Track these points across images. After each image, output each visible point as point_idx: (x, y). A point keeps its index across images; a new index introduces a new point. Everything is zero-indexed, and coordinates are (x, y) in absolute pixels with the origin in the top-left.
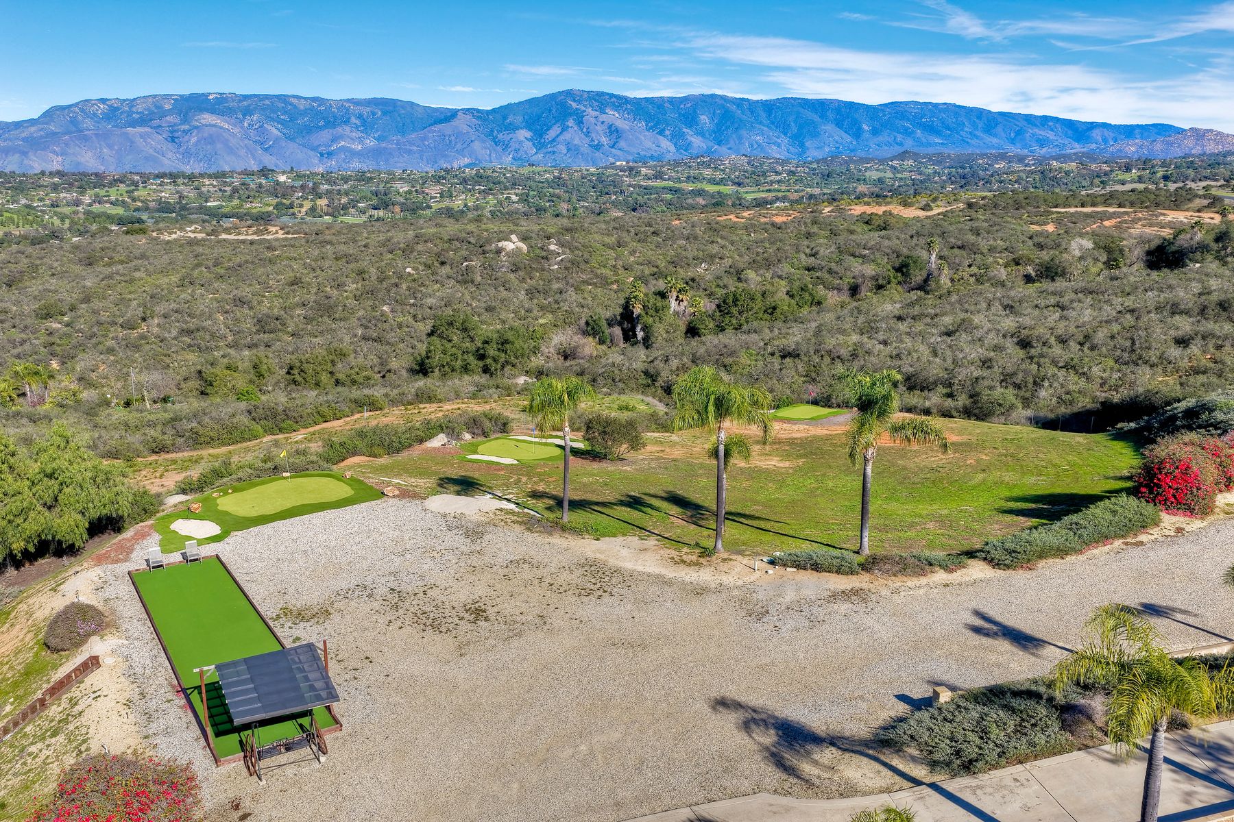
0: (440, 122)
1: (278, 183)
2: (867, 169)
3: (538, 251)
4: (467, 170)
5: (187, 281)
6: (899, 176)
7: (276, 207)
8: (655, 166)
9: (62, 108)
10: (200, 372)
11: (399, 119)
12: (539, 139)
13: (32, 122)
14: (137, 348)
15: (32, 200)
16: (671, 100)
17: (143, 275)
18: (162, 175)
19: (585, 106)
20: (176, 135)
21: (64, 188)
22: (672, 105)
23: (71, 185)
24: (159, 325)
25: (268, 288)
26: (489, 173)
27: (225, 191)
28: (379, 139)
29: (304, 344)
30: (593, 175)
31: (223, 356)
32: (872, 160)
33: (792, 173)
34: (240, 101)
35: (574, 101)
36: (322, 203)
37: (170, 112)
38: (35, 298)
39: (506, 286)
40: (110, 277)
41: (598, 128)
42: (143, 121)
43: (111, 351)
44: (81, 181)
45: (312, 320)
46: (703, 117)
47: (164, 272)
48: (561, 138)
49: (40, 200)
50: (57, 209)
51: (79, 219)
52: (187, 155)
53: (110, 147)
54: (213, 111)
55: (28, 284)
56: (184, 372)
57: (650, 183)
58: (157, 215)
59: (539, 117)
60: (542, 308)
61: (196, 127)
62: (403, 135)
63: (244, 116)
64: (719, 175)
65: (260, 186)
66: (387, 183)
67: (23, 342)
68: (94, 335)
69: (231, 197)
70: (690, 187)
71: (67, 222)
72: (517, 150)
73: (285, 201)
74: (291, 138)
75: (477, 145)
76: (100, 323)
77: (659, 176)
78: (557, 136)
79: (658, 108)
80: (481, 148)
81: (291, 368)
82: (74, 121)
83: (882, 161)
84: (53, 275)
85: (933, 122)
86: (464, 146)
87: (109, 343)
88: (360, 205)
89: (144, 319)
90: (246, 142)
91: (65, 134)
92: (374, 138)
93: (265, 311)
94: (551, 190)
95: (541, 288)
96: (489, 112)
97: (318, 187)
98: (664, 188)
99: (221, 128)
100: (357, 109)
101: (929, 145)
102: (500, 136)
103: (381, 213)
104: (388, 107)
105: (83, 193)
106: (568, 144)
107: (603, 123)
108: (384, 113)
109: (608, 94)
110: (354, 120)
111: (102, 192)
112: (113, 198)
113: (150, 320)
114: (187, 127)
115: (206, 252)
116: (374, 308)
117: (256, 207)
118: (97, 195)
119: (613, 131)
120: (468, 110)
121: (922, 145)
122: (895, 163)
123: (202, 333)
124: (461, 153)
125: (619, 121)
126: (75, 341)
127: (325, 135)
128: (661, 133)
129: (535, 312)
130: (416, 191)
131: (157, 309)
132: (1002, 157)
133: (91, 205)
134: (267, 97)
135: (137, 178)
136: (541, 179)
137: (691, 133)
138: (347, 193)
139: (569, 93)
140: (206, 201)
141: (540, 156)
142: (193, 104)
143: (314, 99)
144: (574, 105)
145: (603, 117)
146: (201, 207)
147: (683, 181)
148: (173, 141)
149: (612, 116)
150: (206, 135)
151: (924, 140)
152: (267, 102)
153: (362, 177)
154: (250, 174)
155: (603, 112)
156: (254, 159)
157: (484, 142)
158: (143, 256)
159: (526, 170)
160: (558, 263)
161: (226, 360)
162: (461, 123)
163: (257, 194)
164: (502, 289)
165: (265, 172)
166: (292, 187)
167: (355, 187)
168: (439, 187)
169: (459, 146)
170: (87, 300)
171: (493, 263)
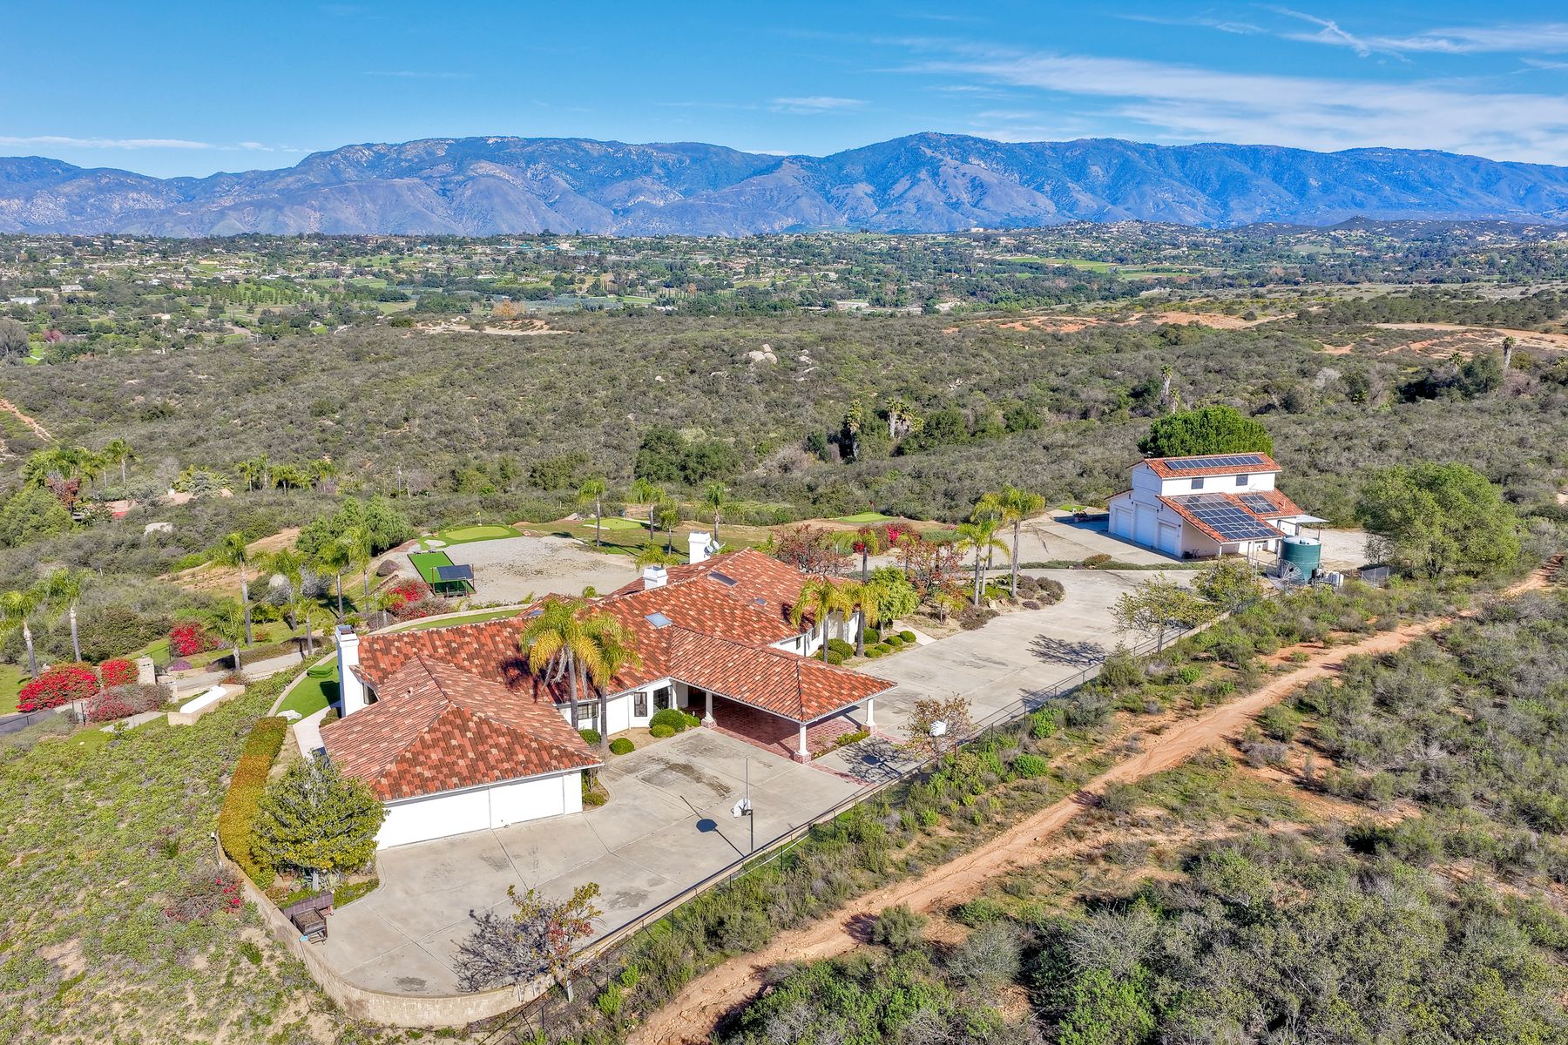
0: (761, 172)
1: (559, 252)
2: (1299, 240)
3: (788, 362)
4: (785, 237)
5: (447, 383)
6: (1339, 251)
7: (555, 282)
8: (1020, 234)
9: (323, 155)
10: (453, 472)
11: (711, 168)
12: (882, 197)
13: (289, 171)
14: (400, 447)
15: (289, 270)
16: (1054, 147)
17: (407, 374)
18: (429, 240)
19: (943, 154)
20: (448, 187)
21: (324, 256)
22: (1056, 152)
23: (331, 252)
24: (420, 426)
25: (523, 392)
26: (812, 240)
27: (499, 261)
28: (686, 193)
29: (550, 449)
30: (939, 245)
31: (476, 458)
32: (1309, 228)
33: (1196, 246)
34: (524, 146)
35: (930, 147)
36: (607, 278)
37: (442, 160)
38: (309, 394)
39: (748, 397)
40: (376, 375)
41: (958, 181)
42: (411, 171)
43: (376, 449)
44: (340, 246)
45: (560, 425)
46: (1095, 169)
47: (427, 371)
48: (911, 194)
49: (299, 270)
50: (316, 281)
51: (339, 293)
52: (460, 211)
53: (374, 201)
54: (492, 159)
55: (301, 379)
56: (439, 471)
57: (1008, 257)
58: (422, 290)
59: (884, 167)
60: (777, 421)
61: (472, 178)
62: (715, 187)
63: (528, 164)
64: (1099, 247)
65: (539, 255)
66: (685, 253)
67: (300, 438)
68: (362, 433)
69: (505, 269)
70: (1057, 263)
71: (327, 296)
72: (854, 209)
73: (564, 275)
74: (581, 192)
75: (804, 202)
76: (367, 422)
77: (1021, 248)
78: (905, 192)
79: (1037, 156)
80: (809, 206)
81: (534, 471)
82: (335, 171)
83: (1322, 231)
84: (323, 370)
85: (1408, 175)
86: (789, 203)
87: (376, 441)
88: (650, 282)
89: (406, 420)
90: (528, 195)
91: (325, 185)
92: (680, 192)
93: (518, 415)
94: (881, 265)
95: (779, 401)
96: (821, 161)
97: (604, 258)
98: (1024, 265)
99: (500, 179)
100: (662, 156)
101: (1400, 205)
102: (834, 191)
103: (673, 292)
104: (699, 153)
105: (343, 262)
106: (918, 202)
107: (964, 175)
108: (694, 161)
109: (973, 138)
110: (656, 170)
111: (364, 262)
112: (376, 269)
113: (411, 421)
114: (461, 178)
115: (469, 350)
116: (619, 416)
117: (531, 281)
118: (358, 265)
119: (977, 186)
120: (796, 157)
121: (1391, 206)
122: (1339, 233)
123: (458, 435)
124: (784, 211)
125: (985, 173)
126: (344, 438)
127: (620, 189)
128: (1039, 188)
129: (770, 425)
130: (718, 265)
131: (418, 410)
132: (1491, 225)
133: (351, 276)
134: (555, 141)
135: (402, 244)
136: (875, 250)
137: (1078, 188)
138: (636, 267)
139: (923, 138)
140: (477, 274)
141: (882, 216)
142: (470, 150)
143: (611, 144)
144: (929, 152)
145: (965, 168)
146: (471, 281)
147: (1051, 255)
148: (444, 194)
149: (978, 166)
150: (482, 187)
151: (1394, 200)
152: (555, 147)
153: (659, 246)
154: (527, 238)
155: (965, 161)
156: (537, 216)
157: (813, 198)
158: (407, 353)
159: (857, 238)
160: (805, 376)
161: (477, 462)
162: (787, 175)
163: (534, 266)
164: (744, 401)
165: (547, 237)
166: (575, 258)
167: (646, 257)
168: (746, 260)
169: (782, 204)
170: (355, 399)
171: (740, 374)
